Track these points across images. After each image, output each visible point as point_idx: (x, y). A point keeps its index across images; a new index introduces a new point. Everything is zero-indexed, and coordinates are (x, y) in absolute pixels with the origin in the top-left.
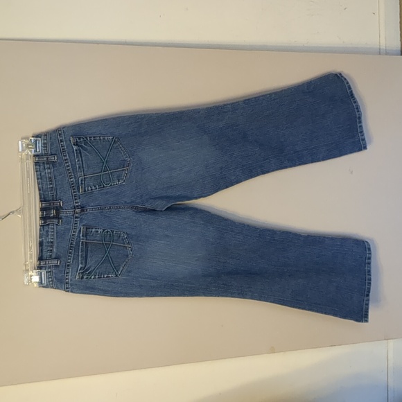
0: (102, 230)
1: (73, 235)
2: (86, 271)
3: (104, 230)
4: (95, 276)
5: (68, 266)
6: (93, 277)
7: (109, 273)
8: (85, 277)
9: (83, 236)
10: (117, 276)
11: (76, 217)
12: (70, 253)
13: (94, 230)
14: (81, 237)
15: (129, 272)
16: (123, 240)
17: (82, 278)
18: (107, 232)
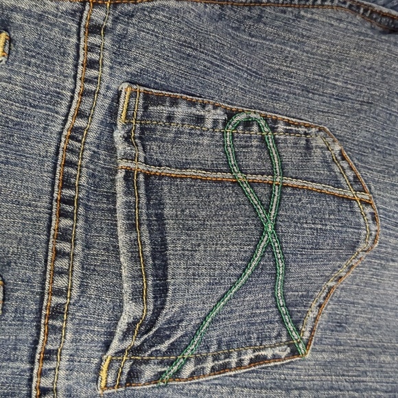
0: (220, 115)
1: (76, 133)
2: (160, 337)
3: (231, 114)
4: (200, 360)
5: (56, 312)
6: (189, 369)
7: (262, 339)
8: (148, 372)
9: (127, 139)
10: (295, 352)
11: (94, 29)
12: (64, 235)
13: (181, 111)
14: (121, 147)
15: (340, 325)
16: (327, 164)
17: (133, 376)
18: (247, 124)
